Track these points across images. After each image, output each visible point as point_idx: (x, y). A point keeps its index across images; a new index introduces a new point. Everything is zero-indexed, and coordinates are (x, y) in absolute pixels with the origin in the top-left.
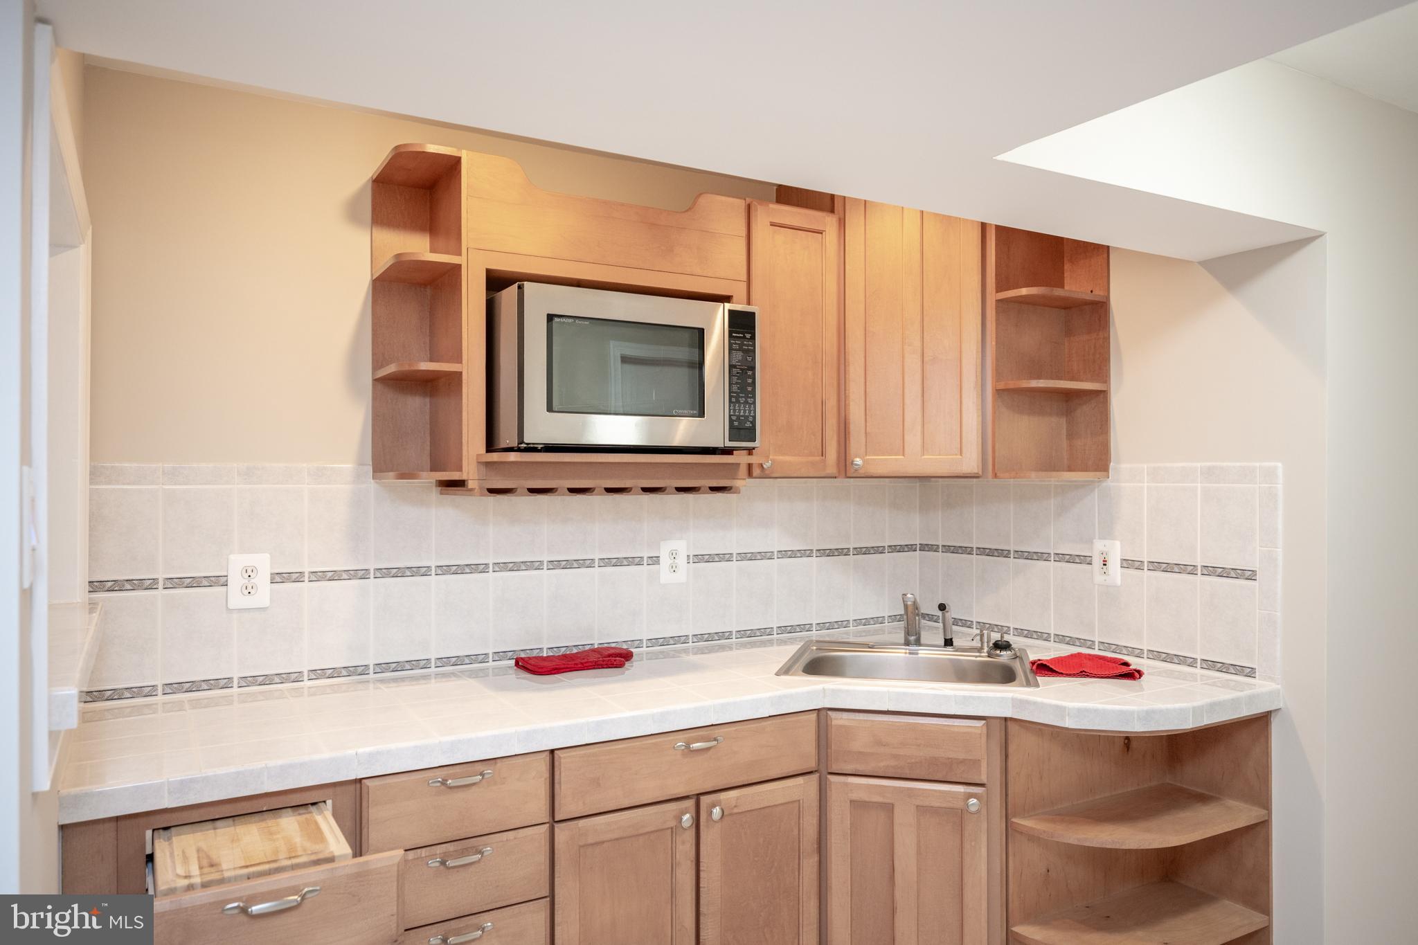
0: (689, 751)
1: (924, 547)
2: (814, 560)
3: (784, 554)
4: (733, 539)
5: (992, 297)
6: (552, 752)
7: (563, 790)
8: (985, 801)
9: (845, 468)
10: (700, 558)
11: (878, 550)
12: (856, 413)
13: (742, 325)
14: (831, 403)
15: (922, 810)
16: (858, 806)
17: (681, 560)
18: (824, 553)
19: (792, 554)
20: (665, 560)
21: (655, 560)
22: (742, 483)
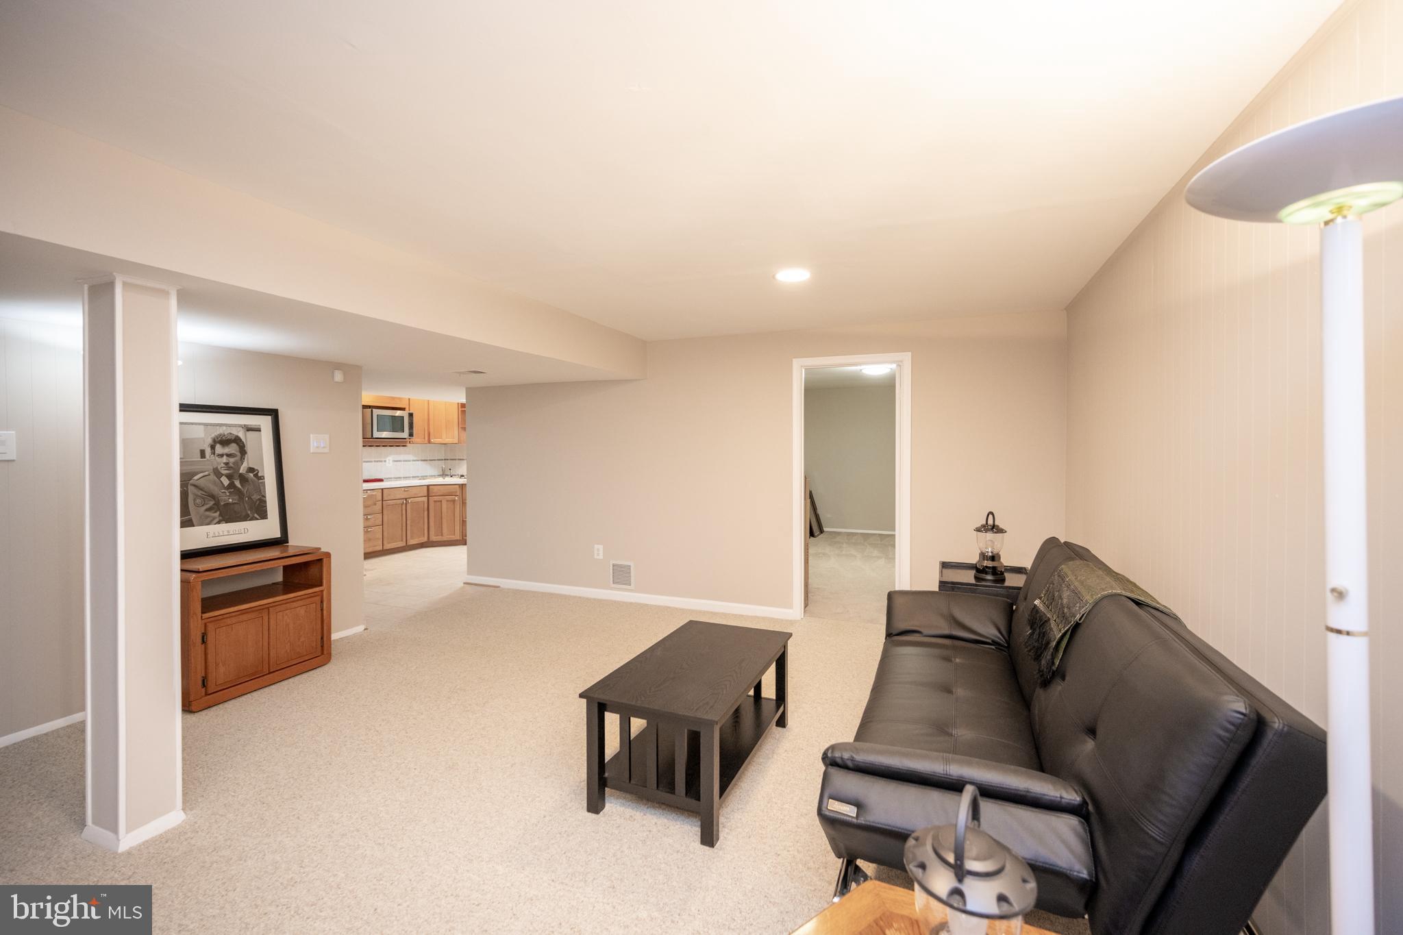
0: (405, 491)
1: (445, 460)
2: (420, 462)
3: (414, 460)
4: (402, 457)
5: (460, 409)
6: (382, 489)
7: (385, 495)
8: (459, 498)
9: (429, 442)
10: (395, 461)
11: (434, 460)
12: (431, 431)
13: (411, 415)
14: (426, 428)
15: (447, 501)
16: (435, 501)
17: (391, 462)
18: (422, 460)
19: (415, 461)
20: (387, 461)
21: (385, 461)
22: (408, 445)
